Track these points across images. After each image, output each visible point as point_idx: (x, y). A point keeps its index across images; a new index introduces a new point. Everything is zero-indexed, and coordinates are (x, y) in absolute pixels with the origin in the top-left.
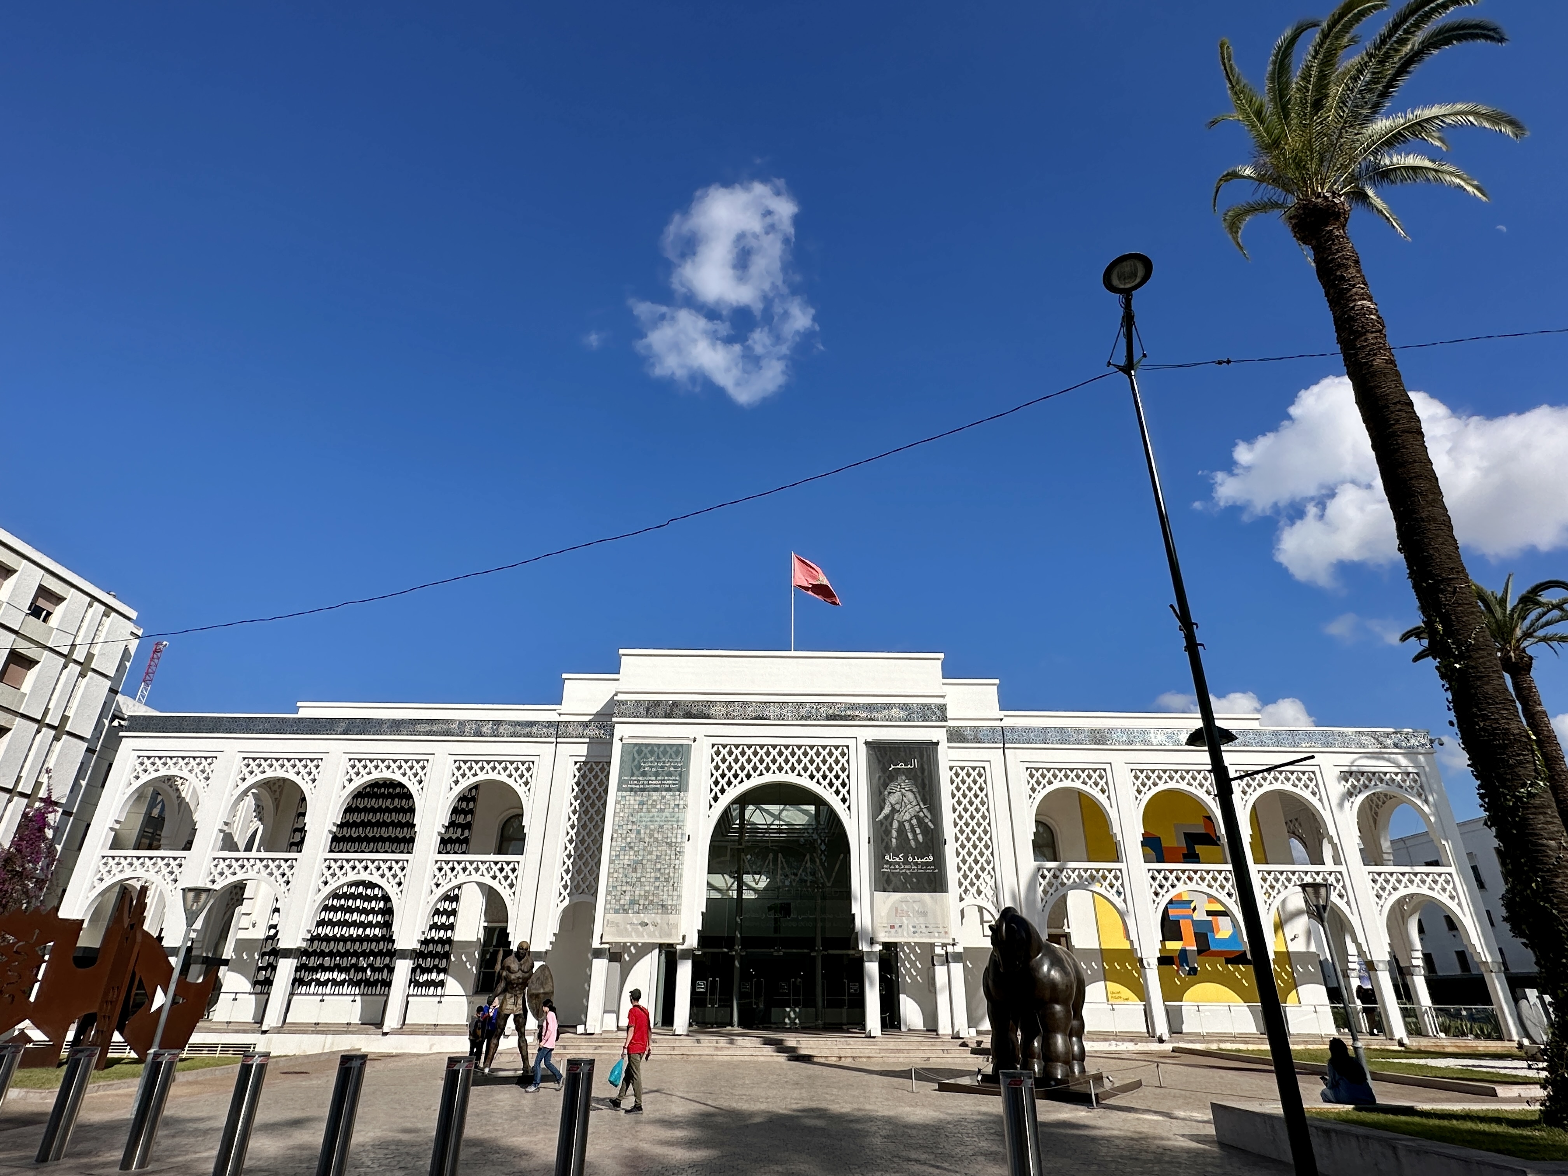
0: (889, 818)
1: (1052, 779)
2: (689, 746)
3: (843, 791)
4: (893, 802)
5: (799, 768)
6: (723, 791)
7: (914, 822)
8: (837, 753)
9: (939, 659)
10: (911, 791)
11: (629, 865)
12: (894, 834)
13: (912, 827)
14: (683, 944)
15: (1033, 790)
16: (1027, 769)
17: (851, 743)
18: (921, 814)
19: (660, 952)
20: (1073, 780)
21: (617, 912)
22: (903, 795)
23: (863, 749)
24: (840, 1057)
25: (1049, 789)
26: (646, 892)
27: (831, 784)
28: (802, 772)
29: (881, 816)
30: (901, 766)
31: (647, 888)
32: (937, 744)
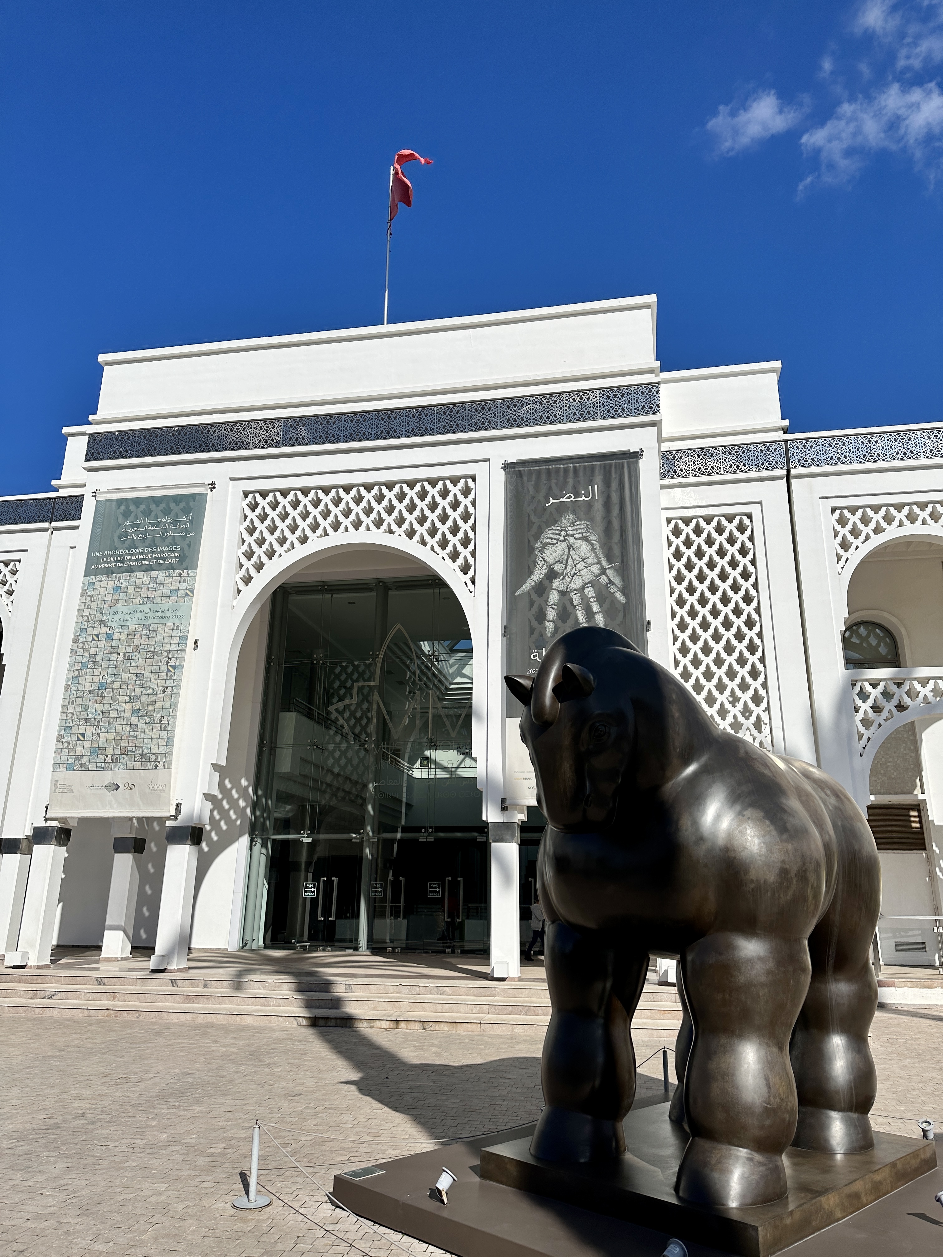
0: (541, 589)
1: (883, 524)
2: (203, 496)
3: (464, 552)
4: (550, 560)
5: (389, 520)
6: (259, 567)
7: (590, 592)
8: (455, 490)
9: (647, 306)
10: (586, 539)
11: (91, 691)
12: (551, 614)
13: (584, 598)
14: (175, 817)
15: (845, 545)
16: (833, 510)
17: (478, 469)
18: (603, 579)
20: (924, 523)
21: (70, 768)
22: (570, 547)
23: (499, 477)
25: (877, 541)
26: (117, 734)
27: (444, 544)
28: (394, 527)
29: (528, 585)
30: (567, 498)
31: (119, 728)
32: (638, 455)
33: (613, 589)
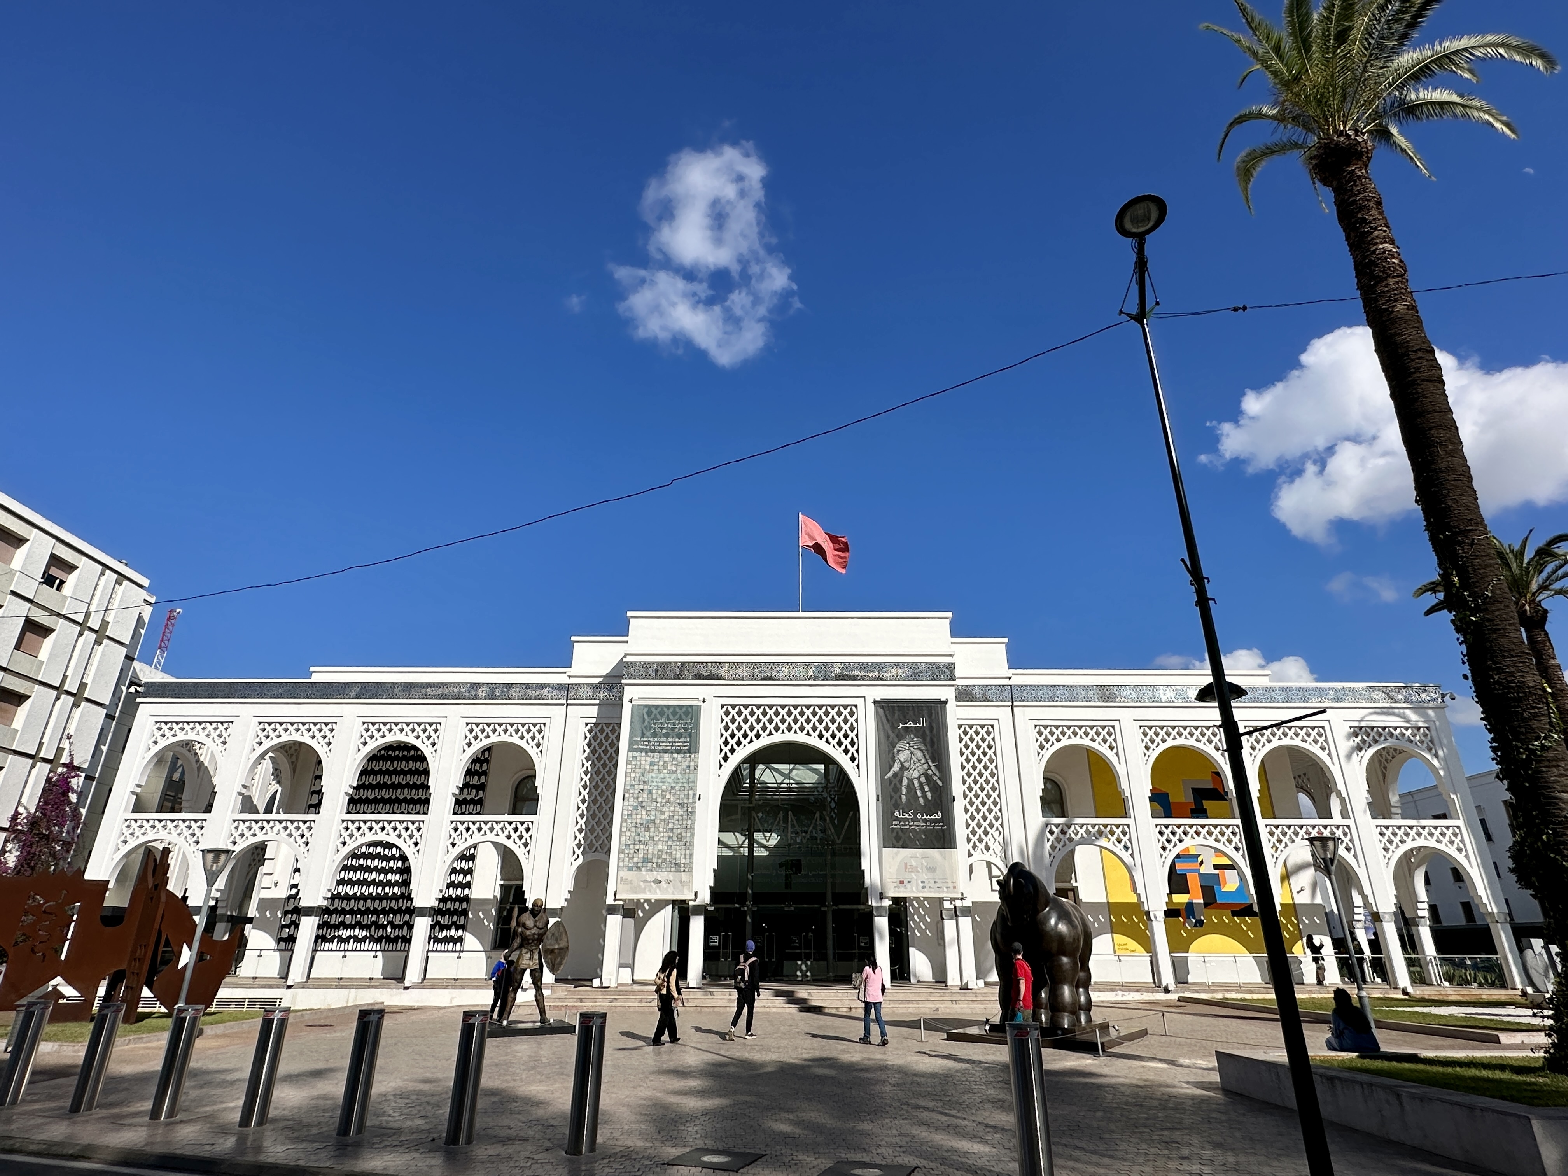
0: (898, 776)
1: (1061, 737)
2: (699, 707)
3: (852, 750)
4: (902, 760)
5: (808, 727)
6: (732, 751)
7: (923, 779)
8: (846, 712)
9: (947, 618)
10: (919, 749)
11: (641, 824)
12: (904, 791)
13: (921, 784)
14: (695, 900)
15: (1042, 747)
16: (1036, 726)
17: (860, 702)
18: (930, 772)
19: (673, 908)
20: (1081, 737)
21: (630, 869)
22: (912, 753)
23: (871, 708)
24: (851, 1008)
25: (1058, 746)
26: (659, 851)
27: (840, 744)
28: (811, 732)
29: (890, 774)
30: (910, 724)
31: (660, 847)
32: (946, 702)
33: (935, 778)
